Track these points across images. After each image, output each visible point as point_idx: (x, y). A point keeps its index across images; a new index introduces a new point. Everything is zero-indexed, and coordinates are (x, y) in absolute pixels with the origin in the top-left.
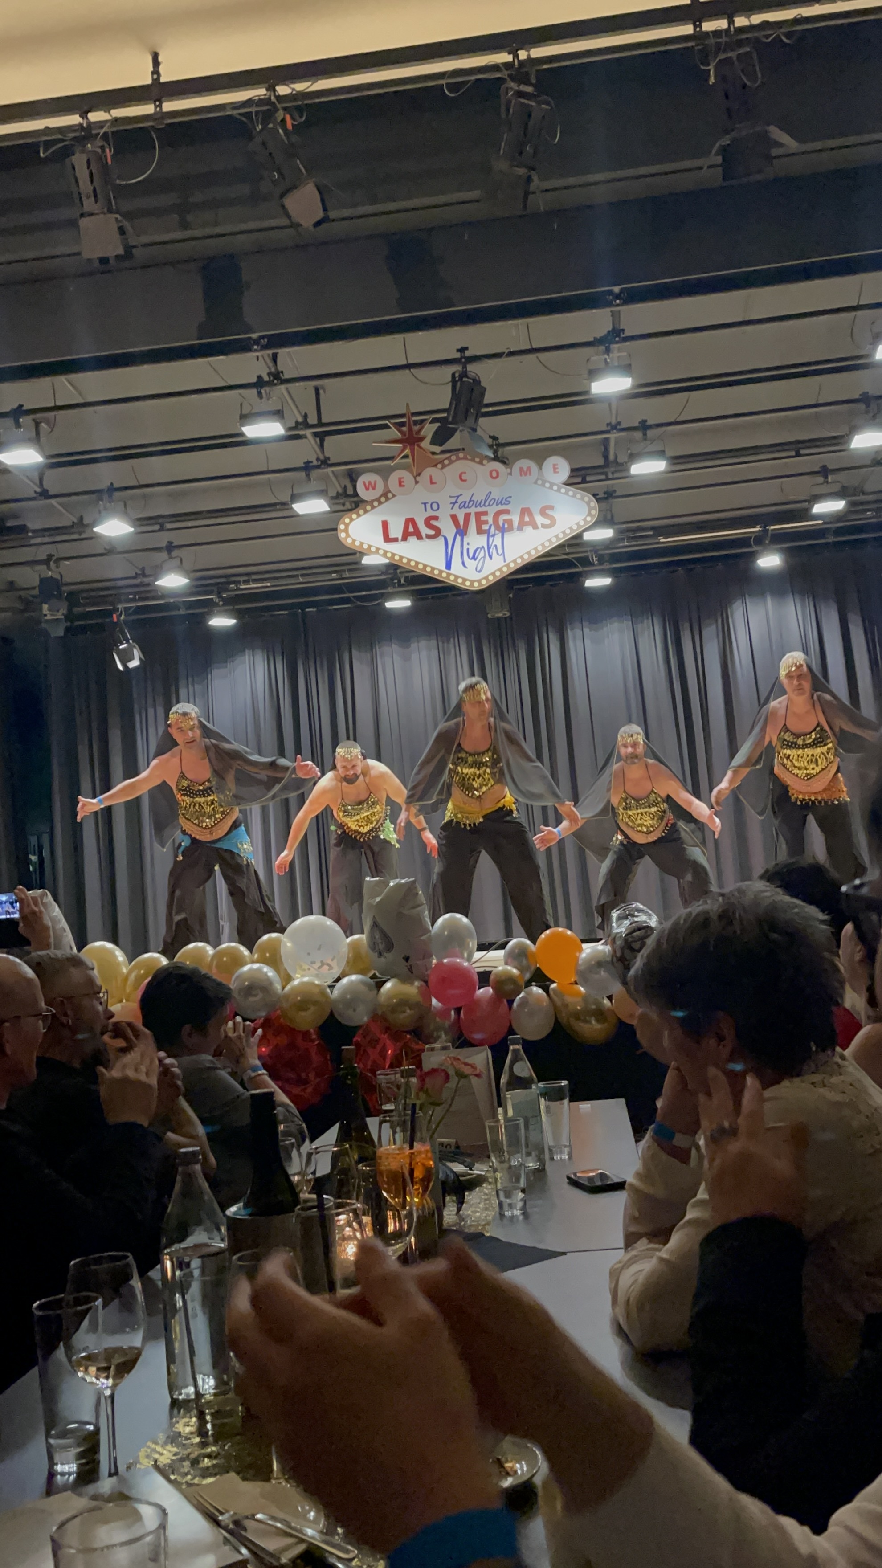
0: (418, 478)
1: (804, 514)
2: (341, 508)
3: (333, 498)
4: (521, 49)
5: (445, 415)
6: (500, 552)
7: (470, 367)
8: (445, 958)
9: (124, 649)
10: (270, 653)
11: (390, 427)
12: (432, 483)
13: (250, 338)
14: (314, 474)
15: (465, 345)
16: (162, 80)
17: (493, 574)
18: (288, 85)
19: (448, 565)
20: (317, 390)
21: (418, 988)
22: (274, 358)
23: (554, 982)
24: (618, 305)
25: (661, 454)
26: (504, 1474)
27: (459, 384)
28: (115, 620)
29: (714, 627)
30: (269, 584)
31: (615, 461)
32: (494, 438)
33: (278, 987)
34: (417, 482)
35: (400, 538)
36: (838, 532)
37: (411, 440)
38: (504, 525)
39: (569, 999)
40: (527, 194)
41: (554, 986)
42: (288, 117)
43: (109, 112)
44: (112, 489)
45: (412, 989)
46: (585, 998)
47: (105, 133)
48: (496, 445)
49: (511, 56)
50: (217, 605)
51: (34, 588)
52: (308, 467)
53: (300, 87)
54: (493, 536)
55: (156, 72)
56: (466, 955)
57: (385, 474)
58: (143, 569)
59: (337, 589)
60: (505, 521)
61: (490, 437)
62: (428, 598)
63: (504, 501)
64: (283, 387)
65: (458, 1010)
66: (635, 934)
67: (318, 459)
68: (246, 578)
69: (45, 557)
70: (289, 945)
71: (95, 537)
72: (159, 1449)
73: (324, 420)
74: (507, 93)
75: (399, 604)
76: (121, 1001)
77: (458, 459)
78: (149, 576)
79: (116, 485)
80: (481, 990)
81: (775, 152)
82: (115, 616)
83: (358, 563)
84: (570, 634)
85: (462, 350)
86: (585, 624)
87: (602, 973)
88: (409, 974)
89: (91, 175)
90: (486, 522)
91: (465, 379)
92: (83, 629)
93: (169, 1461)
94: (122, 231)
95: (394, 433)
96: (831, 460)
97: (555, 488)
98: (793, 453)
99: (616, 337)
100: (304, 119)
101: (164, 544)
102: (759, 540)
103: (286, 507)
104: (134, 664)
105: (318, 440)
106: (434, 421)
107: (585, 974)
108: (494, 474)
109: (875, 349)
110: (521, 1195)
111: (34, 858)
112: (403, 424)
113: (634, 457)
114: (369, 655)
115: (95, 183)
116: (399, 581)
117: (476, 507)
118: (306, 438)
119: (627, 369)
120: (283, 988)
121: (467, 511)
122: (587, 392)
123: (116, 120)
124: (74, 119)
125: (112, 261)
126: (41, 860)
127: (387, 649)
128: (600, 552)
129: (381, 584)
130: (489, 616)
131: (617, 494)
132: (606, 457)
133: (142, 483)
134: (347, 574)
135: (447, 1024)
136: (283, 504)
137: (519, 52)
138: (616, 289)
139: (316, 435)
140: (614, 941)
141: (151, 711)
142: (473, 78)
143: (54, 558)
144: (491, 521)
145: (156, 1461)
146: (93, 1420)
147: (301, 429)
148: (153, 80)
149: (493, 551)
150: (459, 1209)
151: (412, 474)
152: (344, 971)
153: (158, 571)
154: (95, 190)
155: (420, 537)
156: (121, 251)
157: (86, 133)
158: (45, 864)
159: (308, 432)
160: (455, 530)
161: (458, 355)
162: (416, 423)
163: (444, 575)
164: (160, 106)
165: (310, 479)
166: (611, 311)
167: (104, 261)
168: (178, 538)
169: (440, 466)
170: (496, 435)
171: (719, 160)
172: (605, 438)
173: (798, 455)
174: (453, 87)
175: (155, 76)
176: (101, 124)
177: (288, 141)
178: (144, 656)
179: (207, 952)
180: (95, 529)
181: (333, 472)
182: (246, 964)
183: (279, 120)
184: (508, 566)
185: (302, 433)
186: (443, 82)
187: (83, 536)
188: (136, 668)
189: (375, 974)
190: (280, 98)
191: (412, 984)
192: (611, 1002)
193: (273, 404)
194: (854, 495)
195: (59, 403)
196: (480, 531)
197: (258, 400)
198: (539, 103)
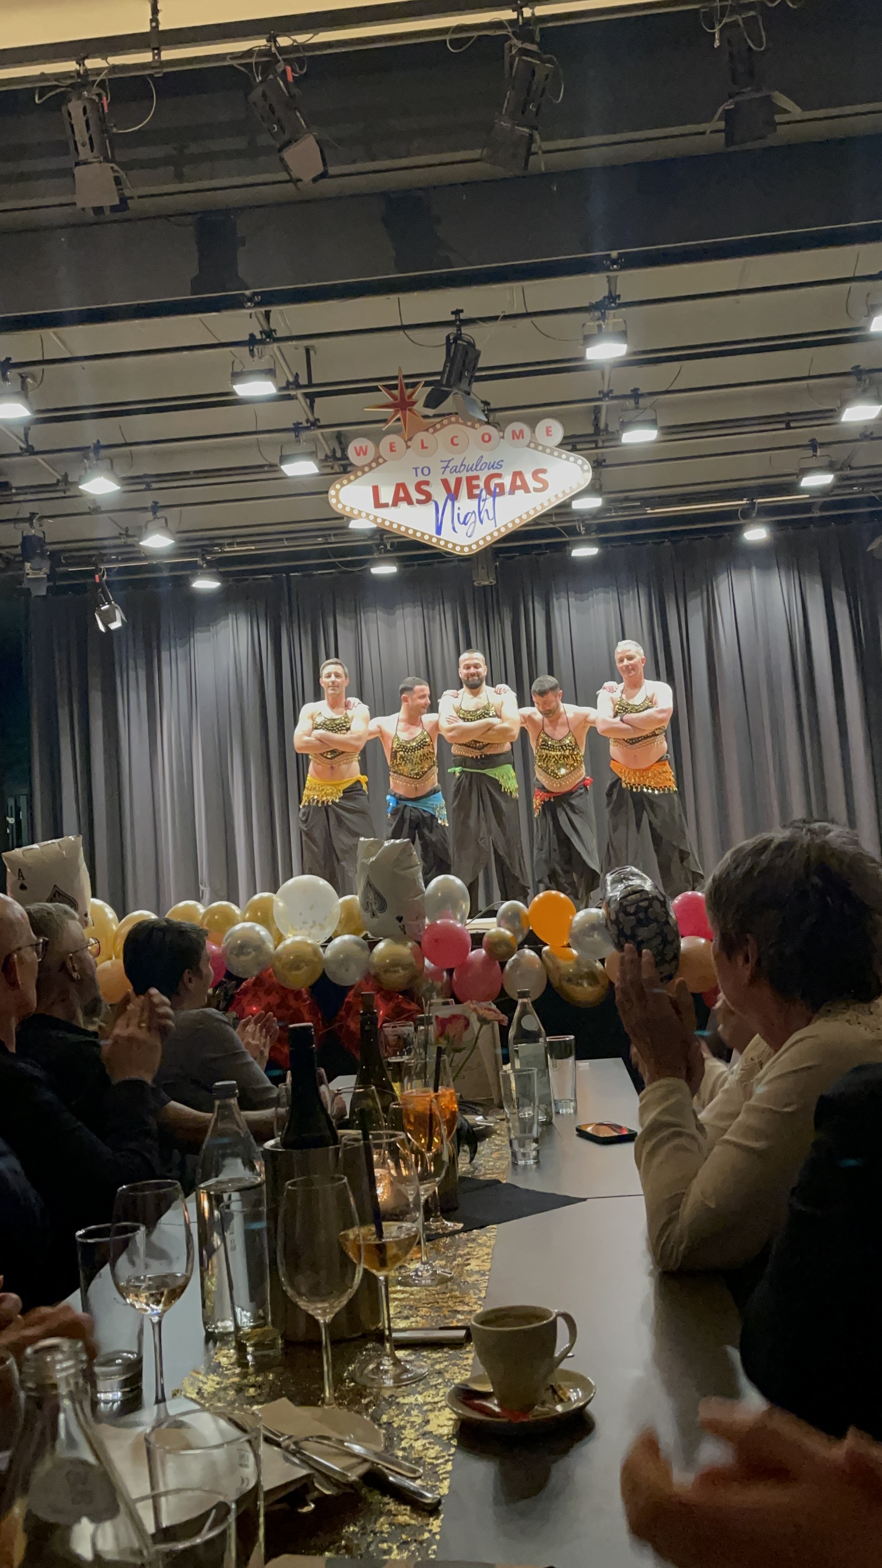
0: (409, 443)
1: (791, 488)
2: (329, 470)
3: (322, 461)
4: (526, 6)
5: (438, 378)
6: (491, 516)
7: (465, 330)
8: (439, 918)
9: (107, 611)
10: (253, 616)
11: (380, 390)
12: (423, 447)
13: (243, 295)
14: (304, 435)
15: (460, 308)
16: (161, 28)
17: (484, 539)
18: (289, 36)
19: (439, 530)
20: (308, 351)
21: (411, 949)
22: (267, 315)
23: (546, 945)
24: (615, 270)
25: (653, 423)
26: (557, 1399)
27: (453, 346)
28: (98, 581)
29: (699, 599)
30: (253, 548)
31: (606, 429)
32: (486, 403)
33: (271, 946)
34: (408, 447)
35: (390, 503)
36: (825, 506)
37: (403, 405)
38: (495, 489)
39: (562, 963)
40: (529, 153)
41: (546, 948)
42: (289, 69)
43: (106, 59)
44: (98, 447)
45: (405, 950)
46: (578, 961)
47: (103, 81)
48: (489, 409)
49: (516, 13)
50: (201, 567)
51: (16, 547)
52: (297, 428)
53: (302, 38)
54: (484, 500)
55: (154, 20)
56: (459, 917)
57: (376, 438)
58: (127, 529)
59: (323, 554)
60: (497, 485)
61: (482, 402)
62: (414, 565)
63: (495, 465)
64: (275, 345)
65: (450, 972)
66: (629, 898)
67: (308, 421)
68: (230, 541)
69: (28, 515)
70: (281, 904)
71: (80, 495)
72: (201, 1377)
73: (314, 381)
74: (511, 51)
75: (385, 570)
76: (110, 958)
77: (450, 423)
78: (134, 536)
79: (102, 443)
80: (473, 952)
81: (778, 118)
82: (97, 576)
83: (346, 527)
84: (555, 603)
85: (457, 312)
86: (571, 593)
87: (596, 936)
88: (402, 935)
89: (87, 122)
90: (477, 486)
91: (459, 342)
92: (63, 590)
93: (213, 1390)
94: (117, 181)
95: (384, 396)
96: (820, 433)
97: (548, 451)
98: (783, 426)
99: (611, 303)
100: (305, 70)
101: (149, 504)
102: (746, 514)
103: (276, 468)
104: (115, 625)
105: (308, 401)
106: (427, 384)
107: (578, 938)
108: (486, 438)
109: (870, 321)
110: (534, 1145)
111: (11, 820)
112: (395, 387)
113: (625, 425)
114: (353, 621)
115: (90, 132)
116: (386, 546)
117: (467, 471)
118: (297, 399)
119: (623, 335)
120: (276, 948)
121: (459, 475)
122: (582, 358)
123: (114, 68)
124: (71, 66)
125: (107, 212)
126: (18, 822)
127: (371, 615)
128: (587, 522)
129: (367, 550)
130: (476, 584)
131: (608, 462)
132: (596, 426)
133: (128, 441)
134: (333, 539)
135: (439, 985)
136: (271, 466)
137: (524, 10)
138: (614, 254)
139: (306, 395)
140: (608, 904)
141: (132, 674)
142: (475, 34)
143: (38, 516)
144: (482, 485)
145: (200, 1389)
146: (136, 1350)
147: (292, 389)
148: (152, 28)
149: (484, 514)
150: (472, 1159)
151: (403, 438)
152: (336, 931)
153: (141, 531)
154: (90, 139)
155: (410, 503)
156: (117, 202)
157: (82, 80)
158: (23, 826)
159: (299, 393)
160: (445, 495)
161: (453, 318)
162: (408, 386)
163: (434, 540)
164: (159, 54)
165: (299, 441)
166: (608, 277)
167: (98, 210)
168: (163, 498)
169: (431, 430)
170: (488, 400)
171: (722, 125)
172: (596, 406)
173: (788, 427)
174: (455, 43)
175: (154, 24)
176: (98, 71)
177: (289, 93)
178: (126, 617)
179: (198, 910)
180: (80, 487)
181: (322, 434)
182: (238, 923)
183: (280, 70)
184: (498, 530)
185: (293, 393)
186: (447, 37)
187: (68, 494)
188: (118, 630)
189: (367, 935)
190: (282, 50)
191: (405, 944)
192: (603, 965)
193: (264, 363)
194: (841, 469)
195: (47, 357)
196: (471, 496)
197: (251, 359)
198: (544, 62)
